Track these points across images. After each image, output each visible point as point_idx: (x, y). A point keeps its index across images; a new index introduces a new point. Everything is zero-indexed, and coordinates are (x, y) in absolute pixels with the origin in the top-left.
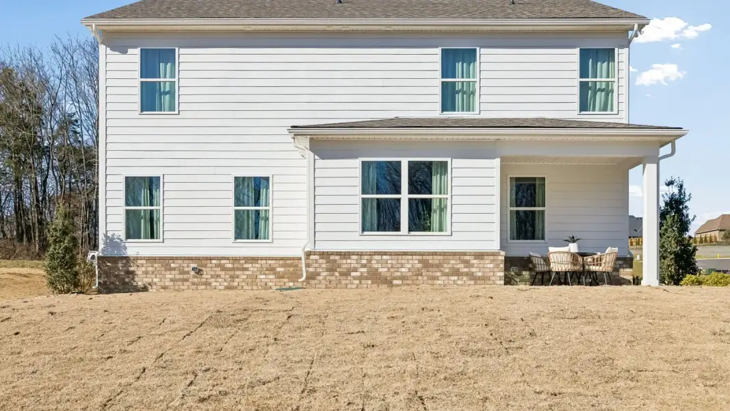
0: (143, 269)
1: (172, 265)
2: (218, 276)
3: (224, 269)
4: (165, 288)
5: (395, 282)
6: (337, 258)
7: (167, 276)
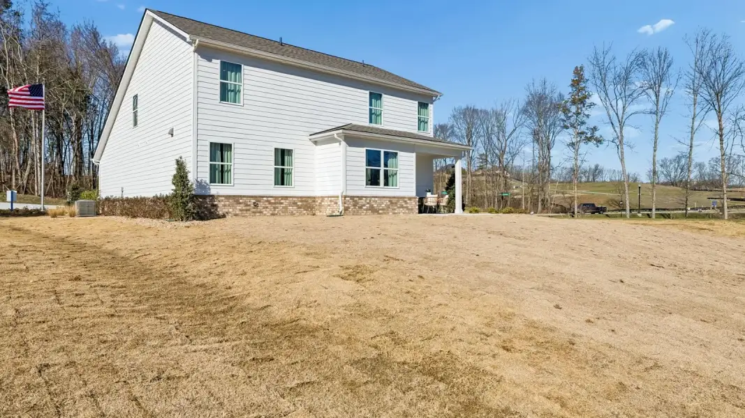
0: (223, 203)
1: (241, 201)
2: (267, 207)
3: (270, 203)
4: (236, 215)
5: (380, 212)
6: (357, 199)
7: (238, 208)
